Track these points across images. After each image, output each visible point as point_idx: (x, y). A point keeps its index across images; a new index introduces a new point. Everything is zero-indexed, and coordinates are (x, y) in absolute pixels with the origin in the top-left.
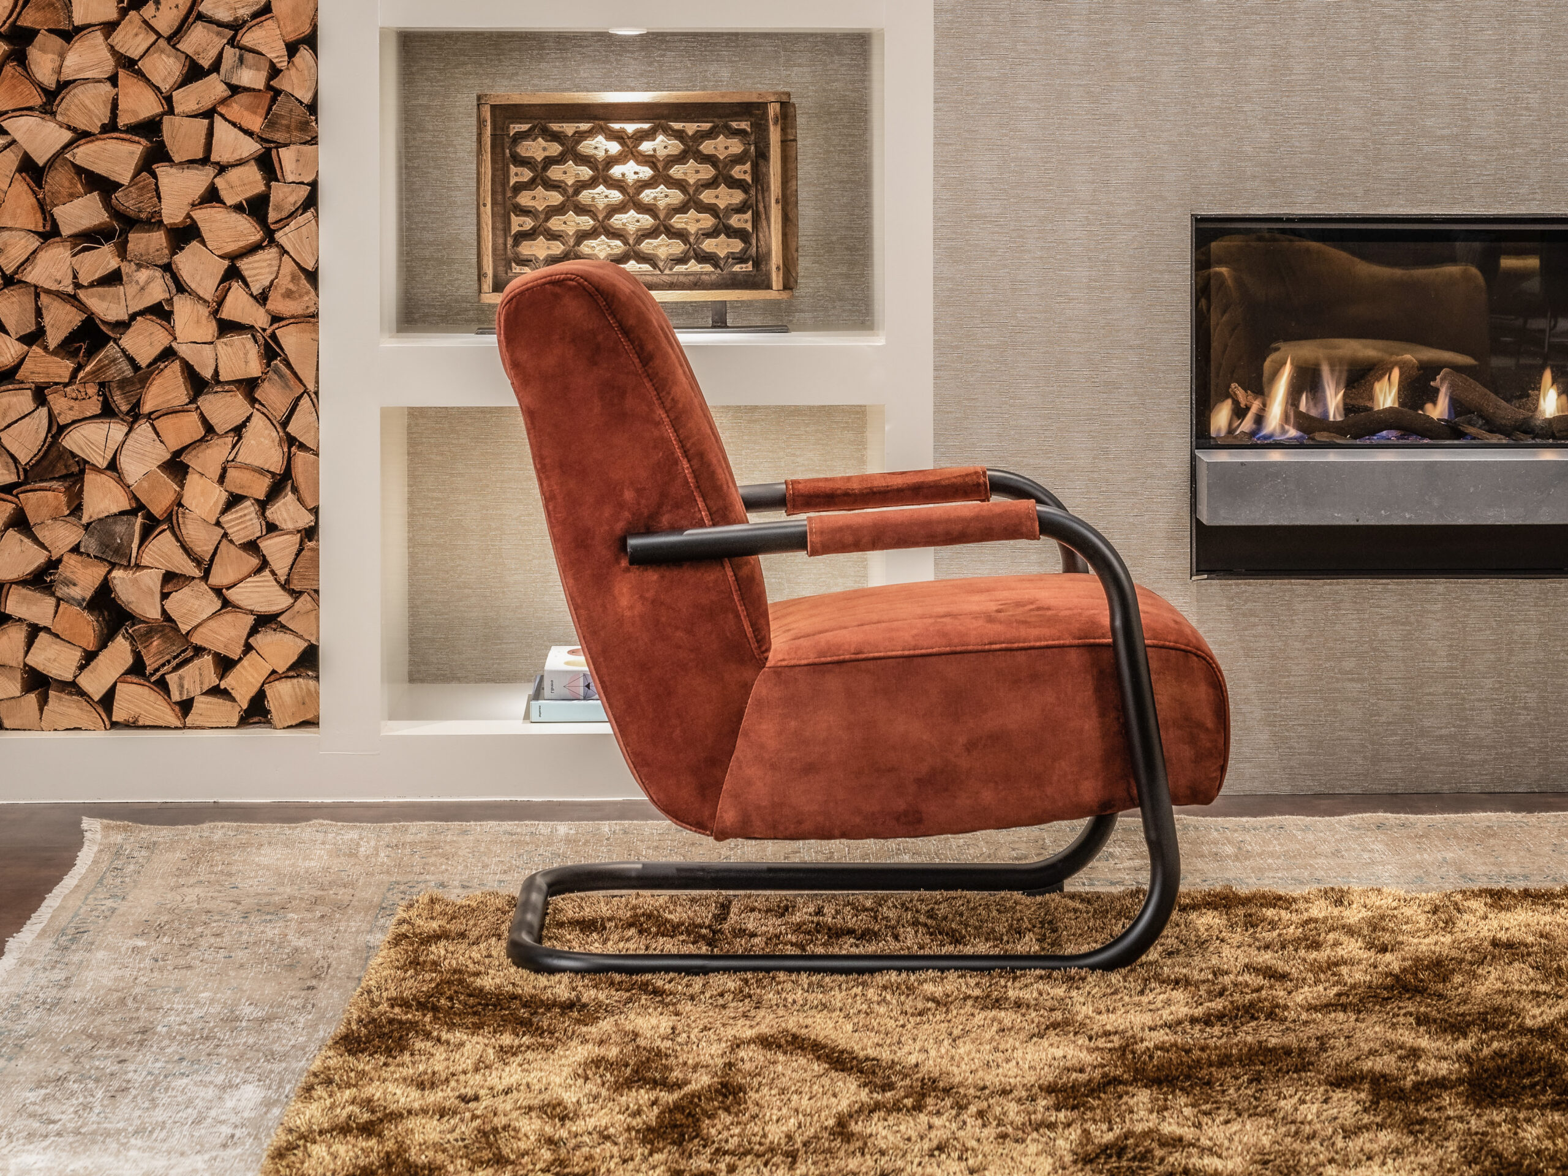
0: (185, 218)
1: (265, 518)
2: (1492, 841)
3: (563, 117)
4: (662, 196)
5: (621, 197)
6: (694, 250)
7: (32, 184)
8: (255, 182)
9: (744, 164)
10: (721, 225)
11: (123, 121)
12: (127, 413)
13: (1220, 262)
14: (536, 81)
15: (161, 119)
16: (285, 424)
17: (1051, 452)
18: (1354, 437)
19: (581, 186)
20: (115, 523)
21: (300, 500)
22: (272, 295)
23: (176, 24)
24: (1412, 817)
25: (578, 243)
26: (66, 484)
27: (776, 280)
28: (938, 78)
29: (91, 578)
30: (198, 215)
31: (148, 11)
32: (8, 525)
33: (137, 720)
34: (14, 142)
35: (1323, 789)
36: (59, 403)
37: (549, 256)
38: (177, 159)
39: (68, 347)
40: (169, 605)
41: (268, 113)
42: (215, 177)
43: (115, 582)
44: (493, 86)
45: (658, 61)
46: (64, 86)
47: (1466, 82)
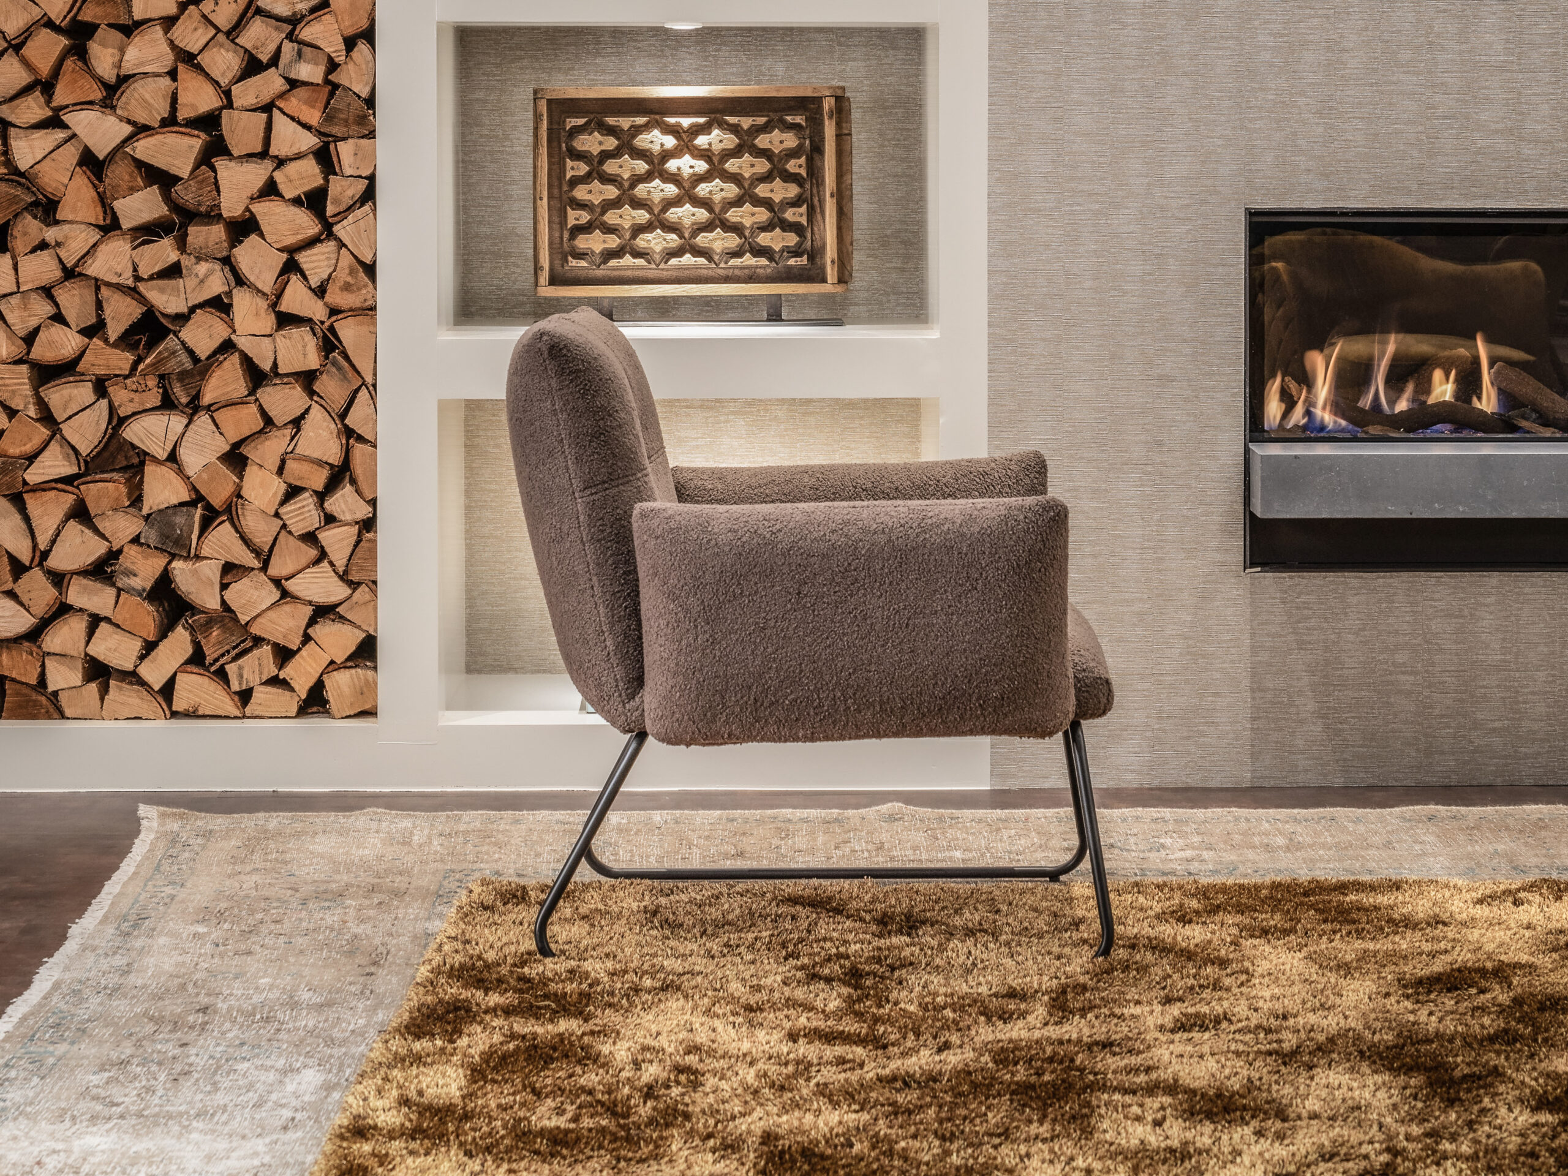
0: (244, 211)
1: (323, 509)
2: (1543, 833)
3: (619, 111)
4: (716, 190)
5: (677, 191)
6: (749, 243)
7: (93, 178)
8: (314, 176)
9: (799, 158)
10: (776, 219)
11: (182, 114)
12: (187, 405)
13: (1275, 257)
14: (592, 76)
15: (220, 113)
16: (343, 416)
17: (1104, 445)
18: (1408, 431)
19: (637, 180)
20: (175, 514)
21: (358, 492)
22: (330, 288)
23: (236, 18)
24: (1463, 809)
25: (634, 236)
26: (127, 476)
27: (831, 273)
28: (993, 71)
29: (151, 569)
30: (258, 208)
31: (207, 7)
32: (68, 517)
33: (197, 709)
34: (74, 135)
35: (1376, 782)
36: (119, 395)
37: (605, 249)
38: (236, 152)
39: (127, 340)
40: (228, 595)
41: (326, 108)
42: (274, 170)
43: (175, 572)
44: (549, 81)
45: (714, 56)
46: (124, 80)
47: (1521, 76)
